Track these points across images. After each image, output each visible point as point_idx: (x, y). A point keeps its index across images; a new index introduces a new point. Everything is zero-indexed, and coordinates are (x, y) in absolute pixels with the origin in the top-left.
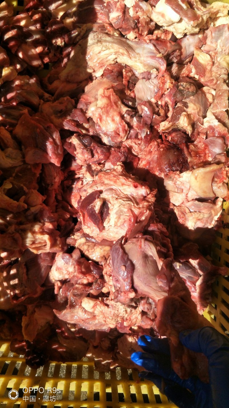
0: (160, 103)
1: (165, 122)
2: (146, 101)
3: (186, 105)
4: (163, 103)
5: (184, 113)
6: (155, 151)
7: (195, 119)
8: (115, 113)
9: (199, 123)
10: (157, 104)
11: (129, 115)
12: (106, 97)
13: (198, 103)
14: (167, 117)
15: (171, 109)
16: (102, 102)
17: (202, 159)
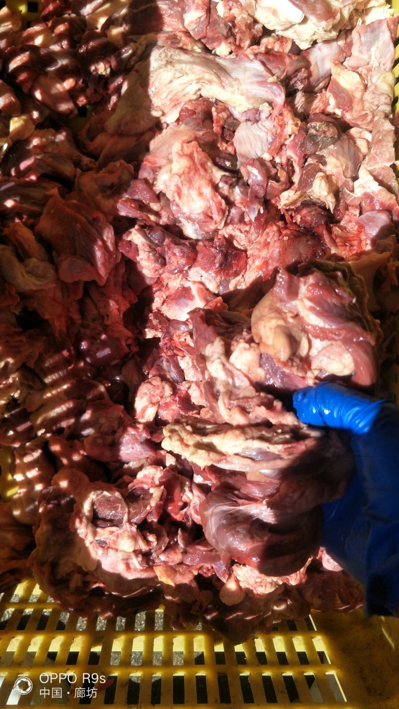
0: (277, 160)
1: (289, 191)
2: (254, 157)
3: (322, 161)
4: (284, 160)
5: (321, 174)
6: (275, 241)
7: (340, 184)
8: (203, 182)
9: (347, 189)
10: (272, 161)
11: (226, 183)
12: (186, 155)
13: (343, 156)
14: (291, 183)
15: (297, 169)
16: (179, 165)
17: (354, 250)
